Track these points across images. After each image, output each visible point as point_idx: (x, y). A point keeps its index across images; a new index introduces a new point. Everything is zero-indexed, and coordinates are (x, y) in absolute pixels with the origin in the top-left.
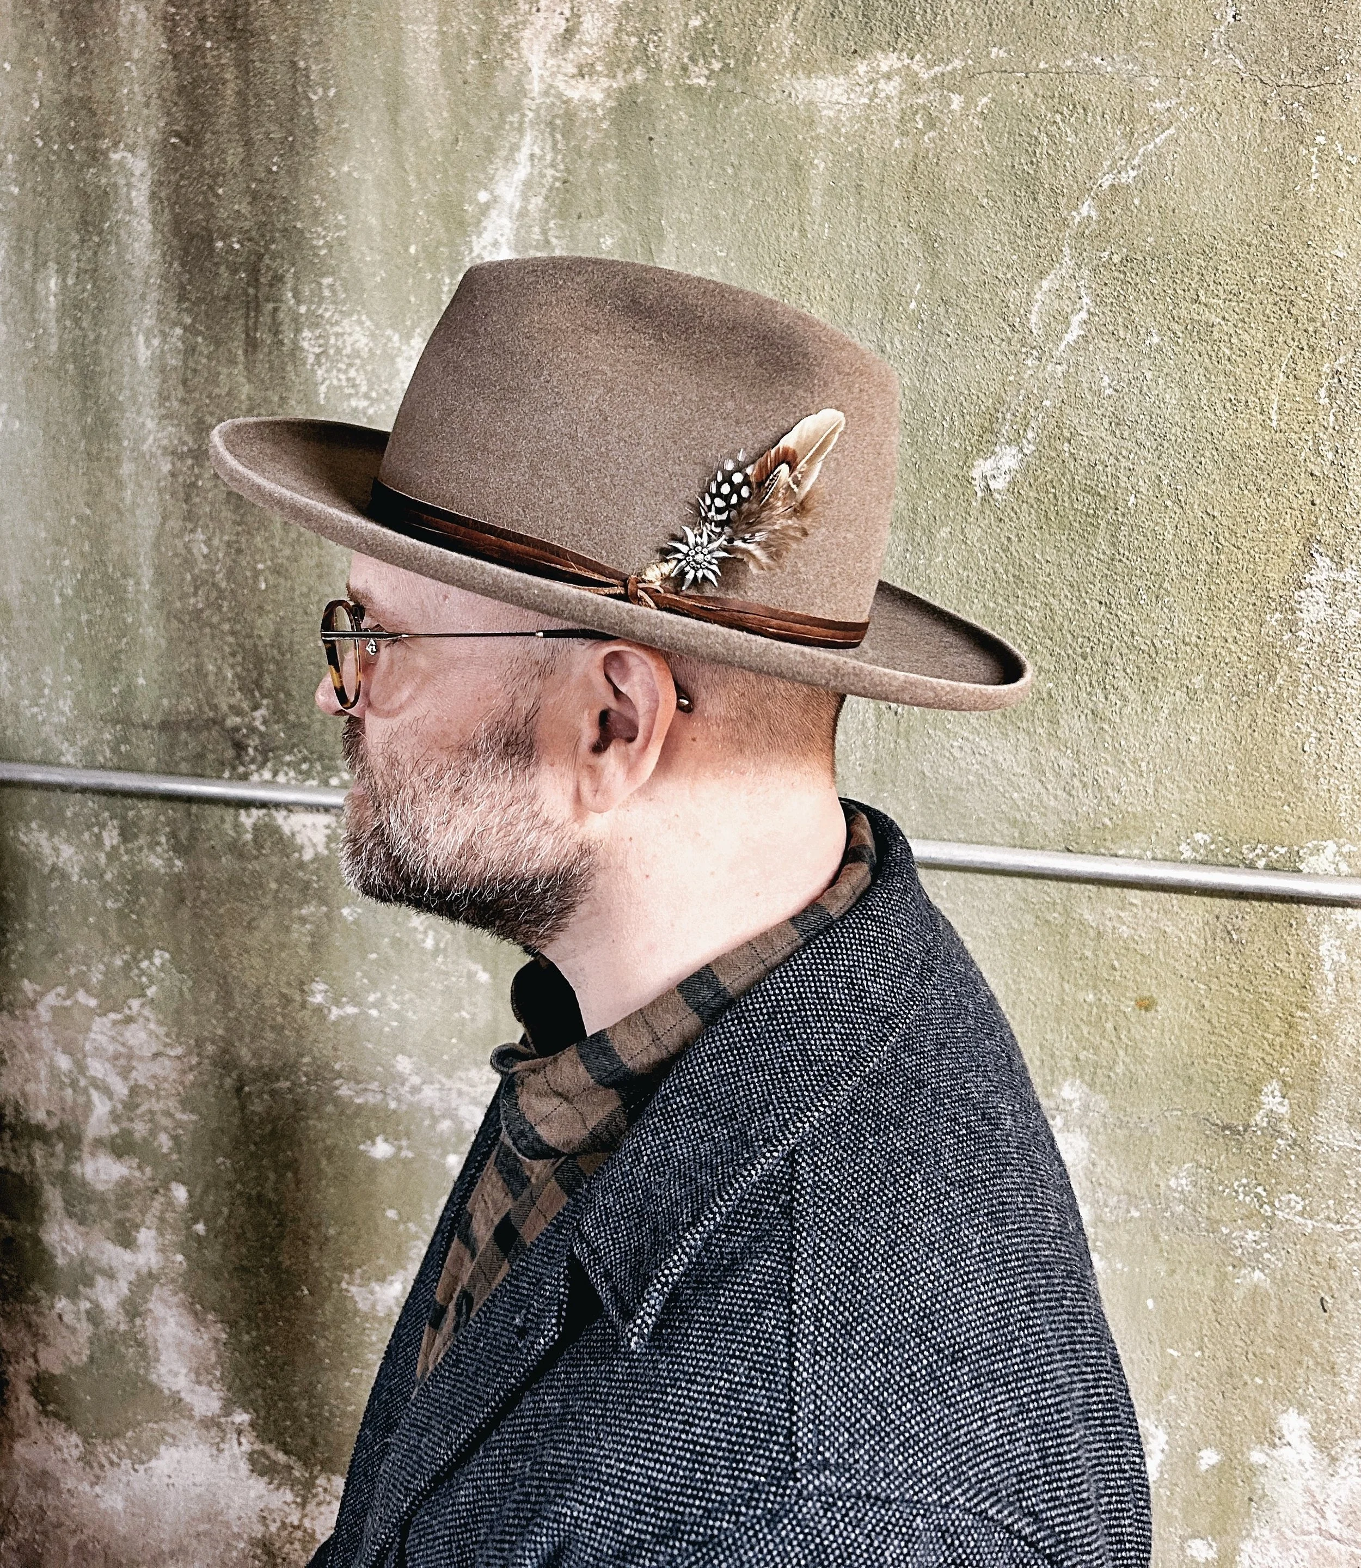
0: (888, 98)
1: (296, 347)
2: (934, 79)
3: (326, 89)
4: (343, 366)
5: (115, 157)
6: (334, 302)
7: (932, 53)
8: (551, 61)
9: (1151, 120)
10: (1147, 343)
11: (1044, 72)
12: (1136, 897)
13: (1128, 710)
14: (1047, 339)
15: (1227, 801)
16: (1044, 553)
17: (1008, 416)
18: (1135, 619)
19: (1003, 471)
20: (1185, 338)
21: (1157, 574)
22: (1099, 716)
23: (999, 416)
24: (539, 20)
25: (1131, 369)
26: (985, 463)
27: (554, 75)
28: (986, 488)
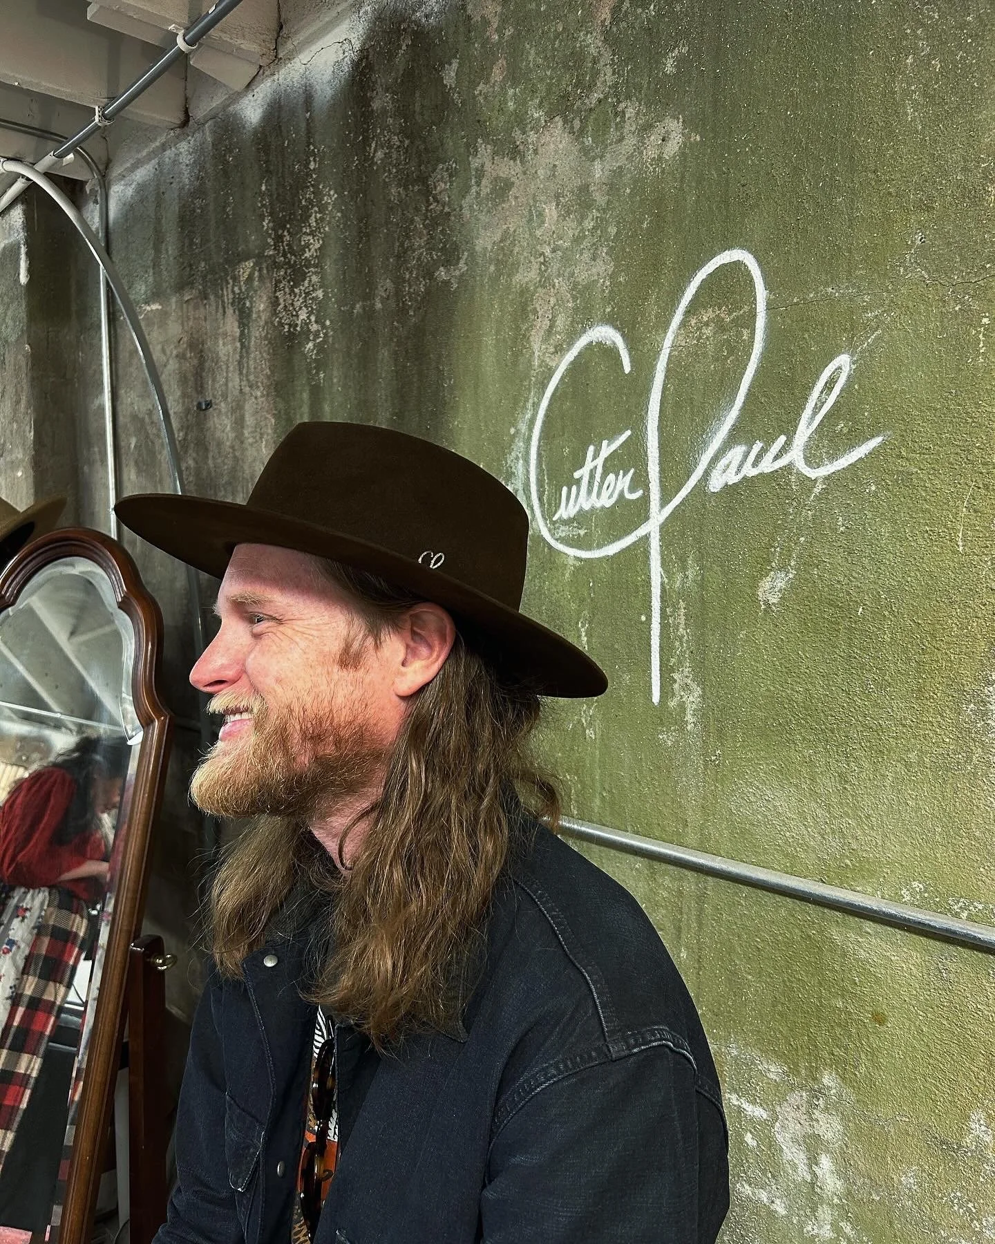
0: (707, 338)
2: (732, 321)
7: (732, 304)
8: (543, 347)
9: (865, 326)
10: (867, 491)
11: (797, 304)
12: (870, 928)
13: (863, 775)
14: (802, 493)
15: (936, 857)
16: (804, 651)
17: (778, 549)
18: (866, 703)
19: (776, 590)
20: (893, 485)
21: (880, 669)
22: (843, 778)
23: (773, 550)
24: (538, 323)
25: (857, 511)
26: (765, 584)
27: (544, 354)
28: (766, 603)
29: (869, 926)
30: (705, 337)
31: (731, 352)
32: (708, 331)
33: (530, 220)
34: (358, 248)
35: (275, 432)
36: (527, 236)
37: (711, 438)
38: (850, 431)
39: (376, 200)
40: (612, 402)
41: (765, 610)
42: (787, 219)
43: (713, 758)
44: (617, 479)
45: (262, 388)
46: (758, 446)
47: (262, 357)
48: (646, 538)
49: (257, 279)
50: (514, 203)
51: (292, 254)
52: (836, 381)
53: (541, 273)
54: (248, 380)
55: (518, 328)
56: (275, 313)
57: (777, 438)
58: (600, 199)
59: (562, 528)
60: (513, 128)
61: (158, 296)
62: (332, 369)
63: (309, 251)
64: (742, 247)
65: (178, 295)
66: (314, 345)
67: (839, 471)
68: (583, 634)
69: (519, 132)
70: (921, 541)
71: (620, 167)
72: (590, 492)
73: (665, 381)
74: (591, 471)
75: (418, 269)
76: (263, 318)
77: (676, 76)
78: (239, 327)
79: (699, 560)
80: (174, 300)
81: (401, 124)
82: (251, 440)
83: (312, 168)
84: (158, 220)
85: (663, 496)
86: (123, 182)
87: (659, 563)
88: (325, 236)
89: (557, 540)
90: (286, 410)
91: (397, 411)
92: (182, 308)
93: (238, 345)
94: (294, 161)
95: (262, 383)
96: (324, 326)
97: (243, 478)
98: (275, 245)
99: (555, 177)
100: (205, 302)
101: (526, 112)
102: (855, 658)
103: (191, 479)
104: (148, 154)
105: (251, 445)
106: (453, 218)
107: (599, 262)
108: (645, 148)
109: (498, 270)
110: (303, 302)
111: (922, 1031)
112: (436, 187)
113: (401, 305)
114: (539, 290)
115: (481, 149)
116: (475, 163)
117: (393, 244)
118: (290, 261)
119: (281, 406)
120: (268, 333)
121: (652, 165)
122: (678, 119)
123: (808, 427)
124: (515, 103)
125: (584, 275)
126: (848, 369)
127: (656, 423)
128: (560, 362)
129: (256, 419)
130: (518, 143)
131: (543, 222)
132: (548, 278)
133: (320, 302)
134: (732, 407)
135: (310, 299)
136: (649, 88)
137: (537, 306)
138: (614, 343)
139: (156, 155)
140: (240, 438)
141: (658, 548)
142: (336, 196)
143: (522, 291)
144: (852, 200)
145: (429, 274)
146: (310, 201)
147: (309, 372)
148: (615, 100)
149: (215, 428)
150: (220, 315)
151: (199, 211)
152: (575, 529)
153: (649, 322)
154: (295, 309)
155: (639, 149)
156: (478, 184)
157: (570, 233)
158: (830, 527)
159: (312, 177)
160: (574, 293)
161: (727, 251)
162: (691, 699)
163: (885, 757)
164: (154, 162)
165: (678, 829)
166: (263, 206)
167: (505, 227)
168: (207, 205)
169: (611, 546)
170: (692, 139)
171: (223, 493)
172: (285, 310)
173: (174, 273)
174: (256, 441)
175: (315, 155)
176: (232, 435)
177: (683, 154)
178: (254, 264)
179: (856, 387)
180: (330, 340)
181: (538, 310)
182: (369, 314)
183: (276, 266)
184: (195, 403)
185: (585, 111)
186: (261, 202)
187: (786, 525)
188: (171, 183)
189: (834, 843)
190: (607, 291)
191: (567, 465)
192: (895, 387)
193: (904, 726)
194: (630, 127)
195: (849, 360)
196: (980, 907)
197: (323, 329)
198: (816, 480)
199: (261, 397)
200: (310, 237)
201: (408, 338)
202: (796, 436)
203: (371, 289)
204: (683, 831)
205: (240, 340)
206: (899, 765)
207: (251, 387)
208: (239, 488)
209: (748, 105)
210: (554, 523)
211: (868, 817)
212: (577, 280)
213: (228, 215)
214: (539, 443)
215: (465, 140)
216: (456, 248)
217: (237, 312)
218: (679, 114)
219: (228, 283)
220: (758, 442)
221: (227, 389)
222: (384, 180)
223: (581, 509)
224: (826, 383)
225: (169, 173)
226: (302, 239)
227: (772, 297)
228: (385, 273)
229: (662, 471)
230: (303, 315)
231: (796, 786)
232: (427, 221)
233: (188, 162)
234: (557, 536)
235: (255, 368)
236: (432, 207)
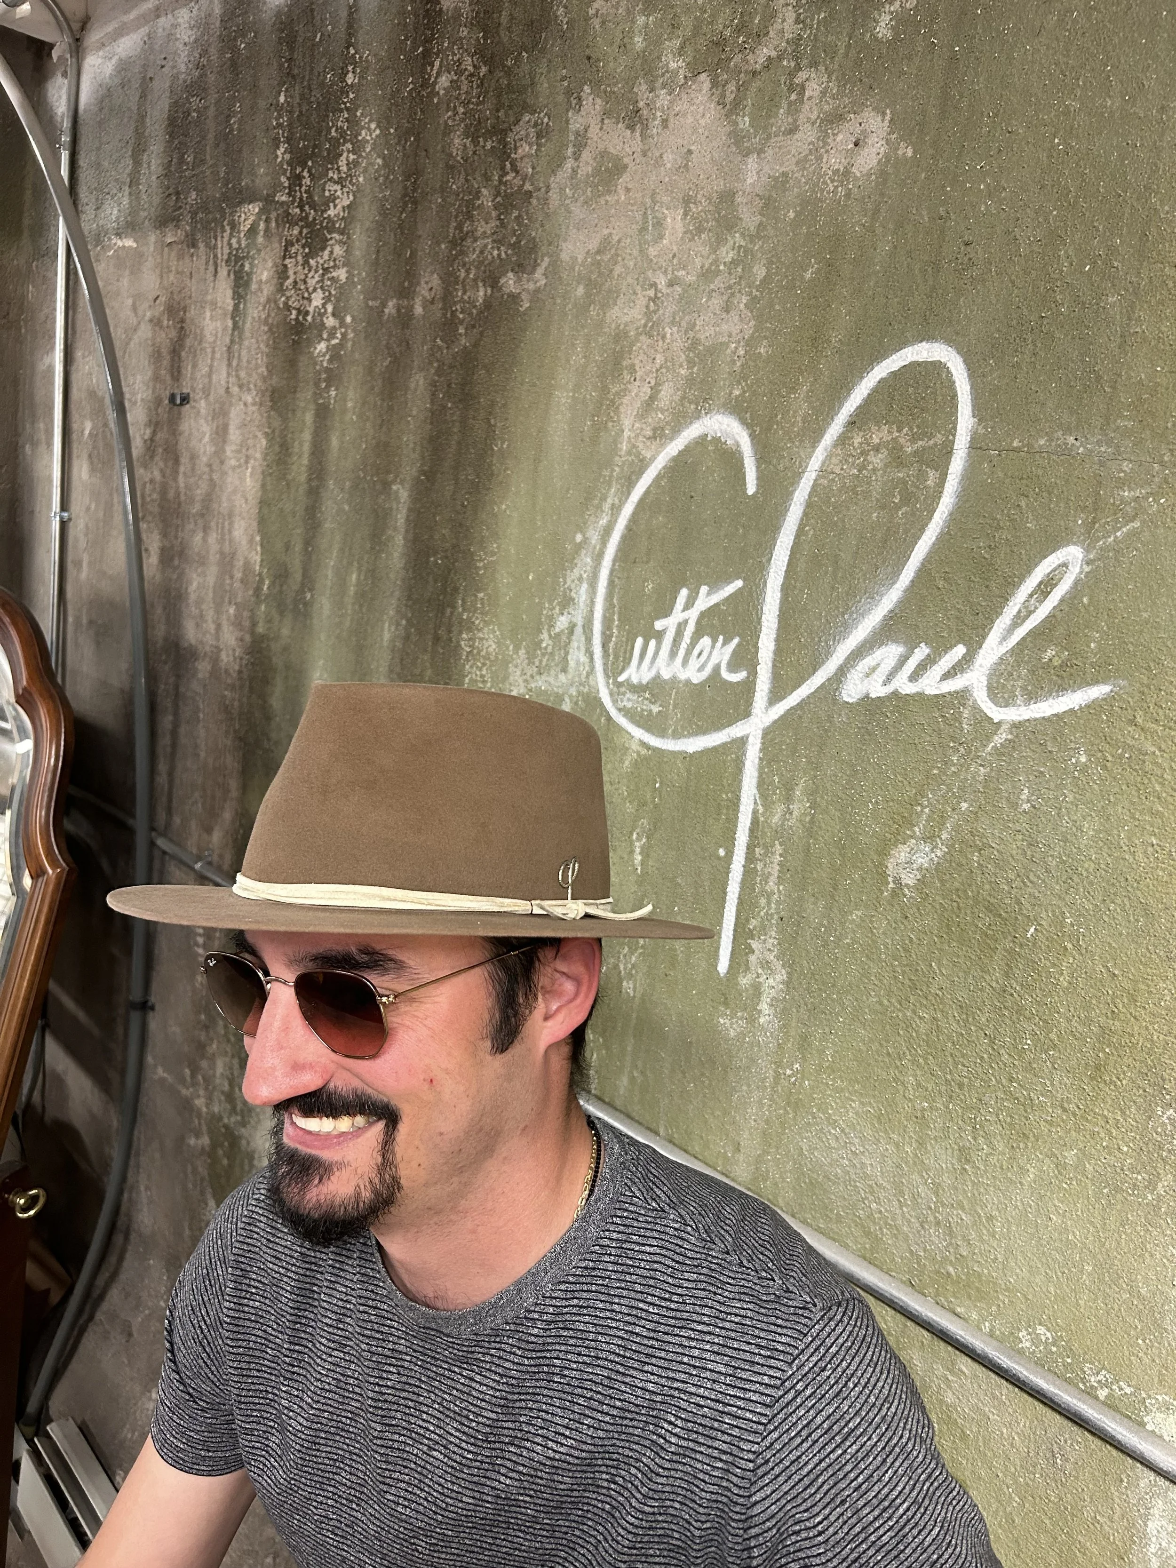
0: (874, 470)
1: (459, 645)
2: (916, 453)
3: (503, 443)
4: (479, 664)
5: (394, 487)
6: (482, 613)
7: (918, 427)
8: (637, 425)
9: (1117, 510)
10: (1074, 760)
11: (1017, 450)
12: (966, 1367)
13: (993, 1160)
14: (976, 738)
15: (1079, 1305)
16: (939, 965)
17: (927, 810)
18: (1016, 1063)
19: (915, 866)
20: (1114, 763)
21: (1045, 1021)
22: (964, 1155)
23: (919, 809)
24: (634, 388)
25: (1052, 784)
26: (901, 853)
27: (637, 436)
28: (898, 881)
29: (965, 1364)
30: (871, 467)
31: (907, 498)
32: (877, 460)
33: (643, 229)
34: (399, 218)
35: (265, 459)
36: (635, 252)
37: (856, 622)
38: (1064, 665)
39: (431, 151)
40: (722, 533)
41: (893, 890)
42: (1025, 312)
43: (789, 1072)
44: (713, 647)
45: (255, 393)
46: (922, 652)
47: (259, 347)
48: (742, 742)
49: (262, 233)
50: (623, 198)
51: (311, 207)
52: (1056, 585)
53: (648, 314)
54: (238, 376)
55: (605, 389)
56: (281, 289)
57: (952, 647)
58: (750, 219)
59: (628, 695)
60: (637, 78)
61: (133, 229)
62: (347, 388)
63: (335, 206)
64: (949, 342)
65: (158, 232)
66: (327, 347)
67: (1036, 720)
68: (638, 850)
69: (644, 87)
70: (1140, 856)
71: (785, 174)
72: (673, 654)
73: (802, 519)
74: (679, 625)
75: (477, 268)
76: (265, 292)
77: (893, 43)
78: (233, 299)
79: (812, 793)
80: (152, 238)
81: (478, 39)
82: (233, 462)
83: (349, 82)
84: (142, 118)
85: (774, 687)
86: (101, 53)
87: (754, 781)
88: (359, 191)
89: (620, 710)
90: (282, 431)
91: (426, 468)
92: (162, 254)
93: (230, 323)
94: (326, 67)
95: (255, 386)
96: (342, 323)
97: (219, 513)
98: (290, 188)
99: (688, 170)
100: (192, 250)
101: (659, 58)
102: (1012, 995)
103: (155, 496)
104: (137, 18)
105: (234, 468)
106: (534, 202)
107: (734, 316)
108: (827, 151)
109: (588, 295)
110: (318, 282)
111: (1014, 1521)
112: (516, 148)
113: (449, 315)
114: (643, 338)
115: (587, 102)
116: (576, 122)
117: (449, 222)
118: (307, 217)
119: (277, 423)
120: (269, 316)
121: (832, 181)
122: (884, 114)
123: (1001, 643)
124: (645, 39)
125: (710, 331)
126: (1078, 570)
127: (780, 580)
128: (658, 453)
129: (242, 434)
130: (641, 104)
131: (661, 237)
132: (657, 324)
133: (341, 286)
134: (894, 583)
135: (329, 279)
136: (847, 55)
137: (637, 362)
138: (738, 446)
139: (147, 22)
140: (219, 454)
141: (757, 761)
142: (378, 132)
143: (617, 335)
144: (1132, 306)
145: (493, 281)
146: (342, 133)
147: (317, 385)
148: (793, 64)
149: (190, 434)
150: (209, 275)
151: (195, 114)
152: (646, 702)
153: (793, 425)
154: (307, 289)
155: (818, 151)
156: (577, 157)
157: (698, 261)
158: (1008, 799)
159: (348, 96)
160: (691, 355)
161: (924, 343)
162: (771, 981)
163: (1030, 1144)
164: (144, 31)
165: (726, 1152)
166: (280, 125)
167: (606, 232)
168: (206, 108)
169: (691, 740)
170: (900, 152)
171: (192, 526)
172: (294, 287)
173: (156, 200)
174: (240, 466)
175: (355, 64)
176: (210, 449)
177: (882, 173)
178: (260, 209)
179: (1085, 600)
180: (349, 344)
181: (637, 368)
182: (405, 318)
183: (287, 219)
184: (168, 393)
185: (746, 71)
186: (277, 119)
187: (944, 778)
188: (163, 67)
189: (937, 1239)
190: (738, 364)
191: (648, 609)
192: (1145, 615)
193: (1065, 1110)
194: (810, 111)
195: (1081, 556)
196: (1128, 1390)
197: (341, 327)
198: (999, 724)
199: (254, 404)
200: (338, 187)
201: (451, 367)
202: (982, 652)
203: (411, 284)
204: (733, 1156)
205: (233, 318)
206: (1047, 1160)
207: (241, 387)
208: (213, 524)
209: (996, 115)
210: (619, 685)
211: (990, 1218)
212: (698, 336)
213: (231, 131)
214: (614, 565)
215: (566, 83)
216: (533, 248)
217: (232, 276)
218: (887, 106)
219: (223, 231)
220: (922, 645)
221: (210, 382)
222: (446, 123)
223: (658, 676)
224: (1041, 583)
225: (161, 52)
226: (327, 188)
227: (981, 431)
228: (431, 264)
229: (779, 652)
230: (317, 300)
231: (897, 1145)
232: (499, 199)
233: (187, 40)
234: (621, 705)
235: (248, 362)
236: (508, 178)
